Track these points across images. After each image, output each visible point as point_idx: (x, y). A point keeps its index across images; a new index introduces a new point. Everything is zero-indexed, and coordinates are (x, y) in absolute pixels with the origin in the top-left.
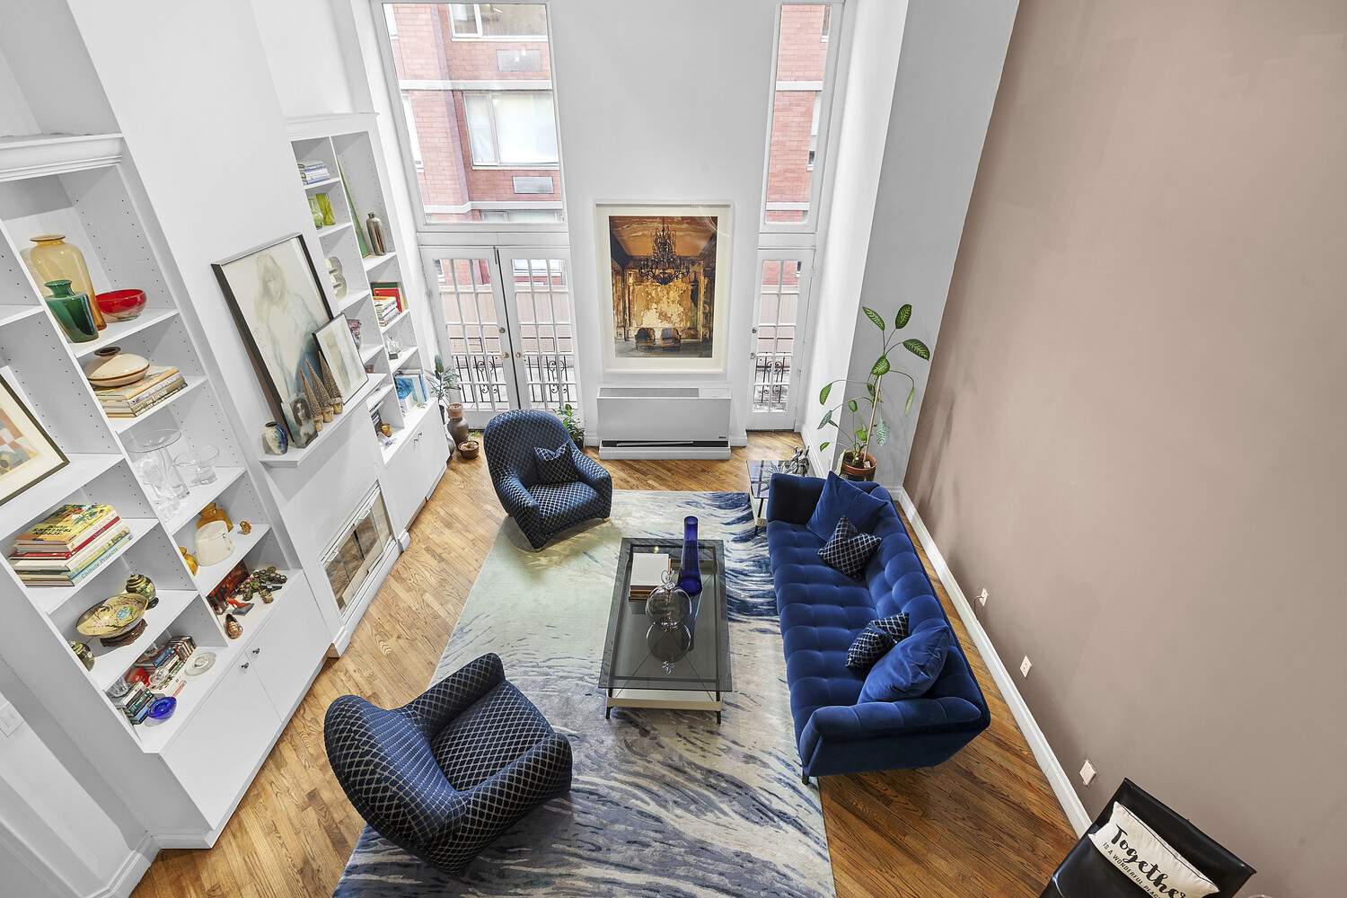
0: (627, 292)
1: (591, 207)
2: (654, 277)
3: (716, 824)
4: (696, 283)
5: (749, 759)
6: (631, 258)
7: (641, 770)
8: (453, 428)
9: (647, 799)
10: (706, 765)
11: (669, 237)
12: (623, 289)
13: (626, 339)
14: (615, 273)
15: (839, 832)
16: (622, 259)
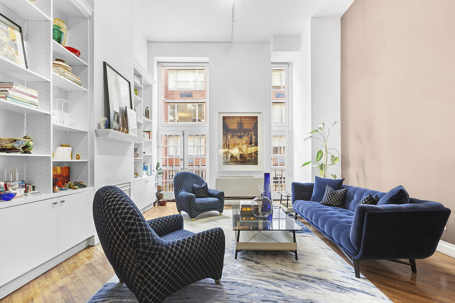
0: (228, 141)
1: (217, 113)
2: (237, 136)
3: (315, 293)
4: (251, 138)
5: (320, 270)
6: (230, 129)
7: (261, 275)
8: (158, 193)
9: (268, 284)
10: (297, 272)
11: (242, 123)
12: (226, 140)
13: (227, 158)
14: (224, 134)
15: (392, 295)
16: (226, 130)
